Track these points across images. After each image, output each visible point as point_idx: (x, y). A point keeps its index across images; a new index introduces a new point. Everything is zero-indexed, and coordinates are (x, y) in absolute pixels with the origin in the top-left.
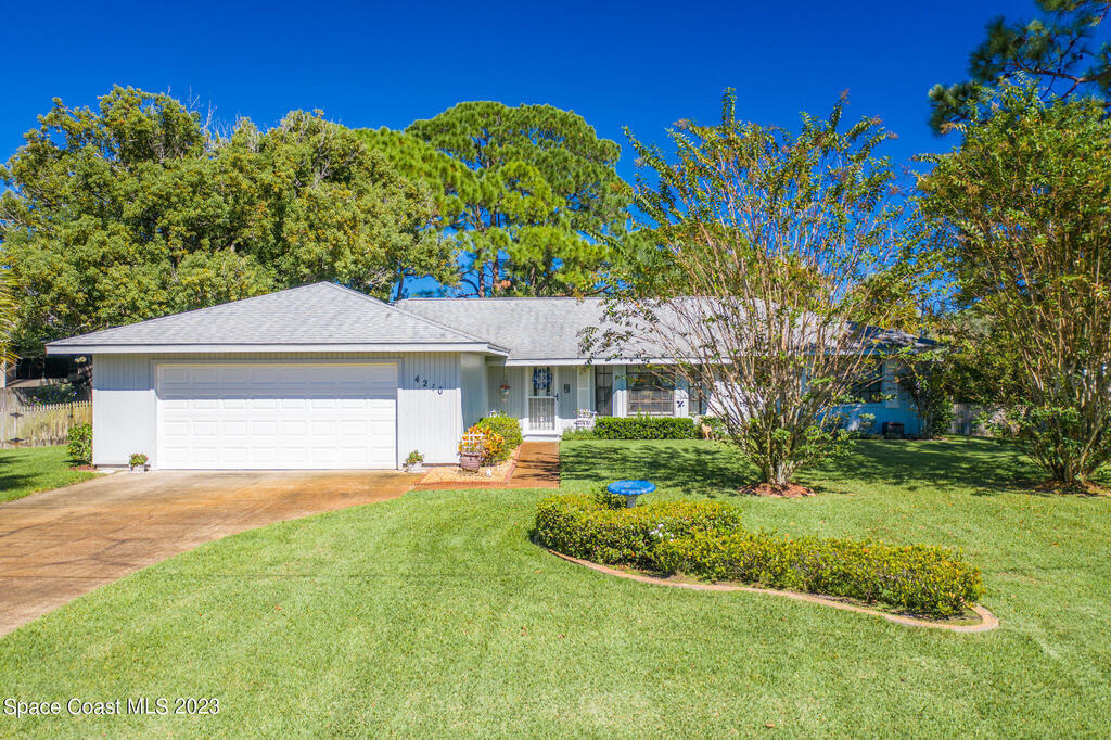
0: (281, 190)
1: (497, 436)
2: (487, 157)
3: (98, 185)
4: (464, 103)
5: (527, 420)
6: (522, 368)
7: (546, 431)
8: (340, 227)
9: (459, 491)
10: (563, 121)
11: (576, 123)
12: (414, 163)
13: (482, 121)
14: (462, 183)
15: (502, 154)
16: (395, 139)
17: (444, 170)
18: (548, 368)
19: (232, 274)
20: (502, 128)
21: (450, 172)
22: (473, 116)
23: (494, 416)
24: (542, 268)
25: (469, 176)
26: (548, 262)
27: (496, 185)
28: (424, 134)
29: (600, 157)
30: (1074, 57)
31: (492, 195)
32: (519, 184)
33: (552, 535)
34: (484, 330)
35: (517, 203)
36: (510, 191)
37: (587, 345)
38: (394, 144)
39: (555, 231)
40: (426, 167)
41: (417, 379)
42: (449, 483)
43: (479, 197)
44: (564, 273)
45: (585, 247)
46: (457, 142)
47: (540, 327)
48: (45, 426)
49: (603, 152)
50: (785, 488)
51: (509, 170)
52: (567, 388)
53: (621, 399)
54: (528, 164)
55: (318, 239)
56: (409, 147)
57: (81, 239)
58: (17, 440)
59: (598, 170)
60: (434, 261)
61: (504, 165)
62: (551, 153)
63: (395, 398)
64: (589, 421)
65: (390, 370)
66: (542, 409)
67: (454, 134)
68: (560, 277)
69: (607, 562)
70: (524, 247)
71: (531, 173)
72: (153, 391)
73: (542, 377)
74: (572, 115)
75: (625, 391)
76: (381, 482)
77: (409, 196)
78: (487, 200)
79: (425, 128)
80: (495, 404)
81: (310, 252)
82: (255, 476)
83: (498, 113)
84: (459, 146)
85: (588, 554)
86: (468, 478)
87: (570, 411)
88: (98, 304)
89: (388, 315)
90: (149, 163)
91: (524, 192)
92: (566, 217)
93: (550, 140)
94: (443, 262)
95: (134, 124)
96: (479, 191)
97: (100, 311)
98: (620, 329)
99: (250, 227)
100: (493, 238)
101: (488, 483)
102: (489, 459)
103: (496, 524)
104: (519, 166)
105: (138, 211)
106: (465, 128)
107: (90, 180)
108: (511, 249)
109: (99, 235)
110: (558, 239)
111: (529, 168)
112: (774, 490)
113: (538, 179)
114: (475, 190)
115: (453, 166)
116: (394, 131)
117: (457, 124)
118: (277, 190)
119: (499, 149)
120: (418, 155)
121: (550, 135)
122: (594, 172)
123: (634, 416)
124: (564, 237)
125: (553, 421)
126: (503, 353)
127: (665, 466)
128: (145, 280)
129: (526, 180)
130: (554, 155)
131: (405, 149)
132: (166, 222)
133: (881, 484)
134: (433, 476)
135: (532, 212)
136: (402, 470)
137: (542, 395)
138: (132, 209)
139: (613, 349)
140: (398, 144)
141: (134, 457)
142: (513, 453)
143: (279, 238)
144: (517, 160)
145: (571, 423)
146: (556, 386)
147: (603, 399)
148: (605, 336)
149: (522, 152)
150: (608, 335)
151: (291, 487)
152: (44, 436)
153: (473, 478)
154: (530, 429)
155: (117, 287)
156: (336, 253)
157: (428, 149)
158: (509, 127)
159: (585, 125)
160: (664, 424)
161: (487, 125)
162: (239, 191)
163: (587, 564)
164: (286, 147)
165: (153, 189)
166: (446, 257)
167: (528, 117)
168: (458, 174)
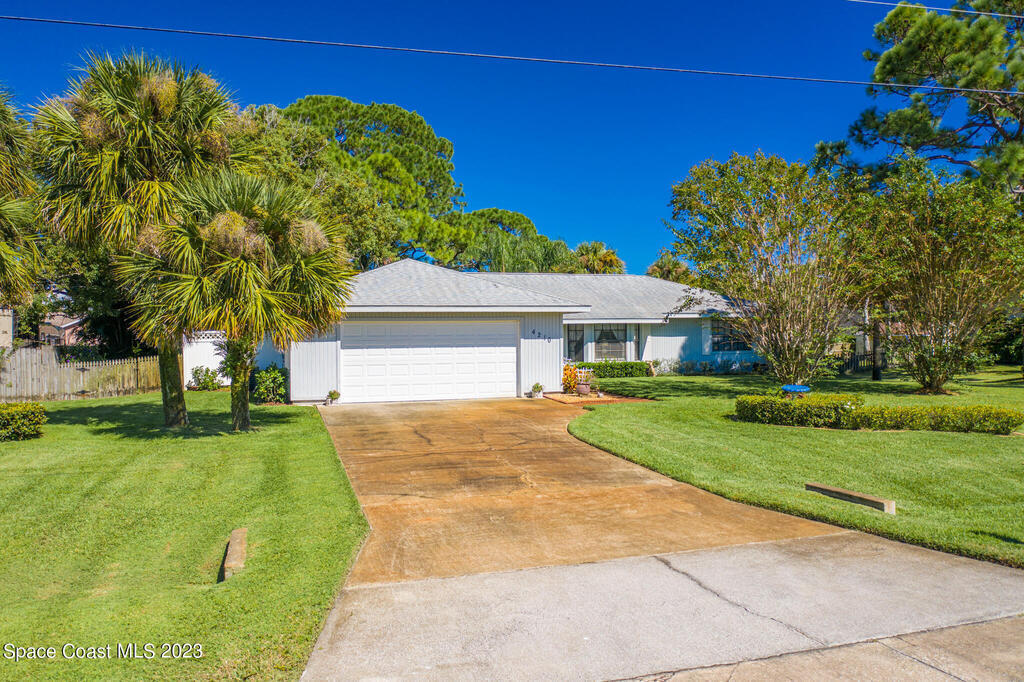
4: (314, 96)
10: (411, 121)
15: (364, 145)
22: (327, 109)
32: (386, 173)
35: (389, 189)
36: (378, 179)
41: (534, 332)
48: (111, 379)
51: (377, 160)
53: (590, 349)
58: (83, 392)
61: (369, 156)
63: (517, 345)
65: (512, 326)
71: (396, 164)
72: (339, 342)
74: (419, 117)
75: (593, 343)
91: (392, 180)
93: (401, 135)
104: (386, 158)
111: (395, 160)
113: (401, 170)
119: (361, 141)
123: (601, 361)
136: (523, 397)
141: (332, 393)
144: (379, 151)
149: (382, 144)
152: (110, 387)
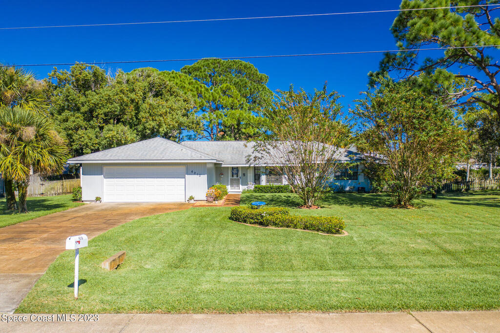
0: (138, 101)
1: (219, 191)
2: (214, 82)
3: (72, 100)
4: (205, 58)
5: (229, 186)
6: (228, 168)
7: (235, 190)
8: (161, 115)
9: (207, 207)
10: (245, 67)
11: (250, 67)
12: (185, 85)
13: (212, 66)
14: (205, 93)
15: (220, 80)
16: (178, 75)
17: (197, 88)
18: (237, 167)
19: (122, 133)
20: (220, 69)
21: (200, 89)
22: (209, 64)
23: (218, 185)
24: (236, 127)
25: (207, 90)
26: (239, 124)
27: (218, 93)
28: (188, 71)
29: (260, 81)
30: (412, 64)
31: (216, 97)
32: (227, 93)
33: (236, 217)
34: (214, 153)
35: (226, 101)
36: (223, 96)
37: (248, 161)
38: (177, 78)
39: (242, 112)
40: (190, 87)
41: (192, 172)
42: (203, 206)
43: (211, 98)
44: (245, 129)
45: (253, 118)
46: (202, 75)
47: (235, 152)
48: (53, 188)
49: (261, 79)
50: (310, 206)
51: (223, 87)
52: (244, 175)
53: (264, 178)
54: (231, 85)
55: (153, 120)
56: (183, 79)
57: (66, 120)
58: (42, 194)
59: (259, 87)
60: (194, 126)
61: (221, 85)
62: (241, 80)
63: (185, 178)
64: (252, 187)
65: (183, 168)
66: (235, 182)
67: (201, 72)
68: (243, 130)
69: (250, 223)
70: (229, 118)
71: (232, 89)
72: (102, 176)
73: (235, 170)
74: (249, 64)
75: (265, 176)
76: (180, 206)
77: (185, 101)
78: (214, 100)
79: (189, 69)
80: (218, 180)
81: (150, 125)
82: (138, 204)
83: (219, 63)
84: (203, 77)
85: (245, 221)
86: (209, 204)
87: (245, 183)
88: (72, 144)
89: (182, 150)
90: (90, 91)
91: (229, 96)
92: (247, 106)
93: (240, 74)
94: (198, 126)
95: (84, 77)
96: (211, 96)
97: (73, 146)
98: (259, 155)
99: (127, 115)
100: (217, 115)
101: (216, 206)
102: (216, 198)
103: (219, 215)
104: (227, 86)
105: (87, 110)
106: (205, 69)
107: (69, 98)
108: (224, 119)
109: (72, 119)
110: (242, 115)
111: (231, 86)
112: (307, 207)
113: (234, 91)
114: (209, 96)
115: (201, 86)
116: (177, 72)
117: (202, 67)
118: (137, 101)
119: (219, 78)
120: (187, 82)
121: (240, 72)
122: (257, 87)
123: (268, 184)
124: (245, 114)
125: (239, 186)
126: (221, 162)
127: (275, 201)
128: (90, 135)
129: (230, 91)
130: (242, 81)
131: (182, 80)
132: (97, 113)
133: (344, 206)
134: (198, 203)
135: (232, 104)
136: (187, 202)
137: (235, 177)
138: (84, 109)
139: (257, 162)
140: (179, 77)
141: (97, 198)
142: (224, 197)
143: (137, 118)
144: (227, 83)
145: (245, 187)
146: (240, 174)
147: (257, 179)
148: (254, 157)
149: (228, 79)
150: (255, 157)
151: (152, 207)
152: (53, 192)
153: (211, 204)
154: (231, 190)
155: (81, 138)
156: (160, 126)
157: (191, 79)
158: (223, 69)
159: (254, 68)
160: (278, 187)
161: (214, 68)
162: (124, 101)
163: (245, 224)
164: (139, 84)
165: (92, 101)
166: (199, 124)
167: (231, 65)
168: (203, 90)
